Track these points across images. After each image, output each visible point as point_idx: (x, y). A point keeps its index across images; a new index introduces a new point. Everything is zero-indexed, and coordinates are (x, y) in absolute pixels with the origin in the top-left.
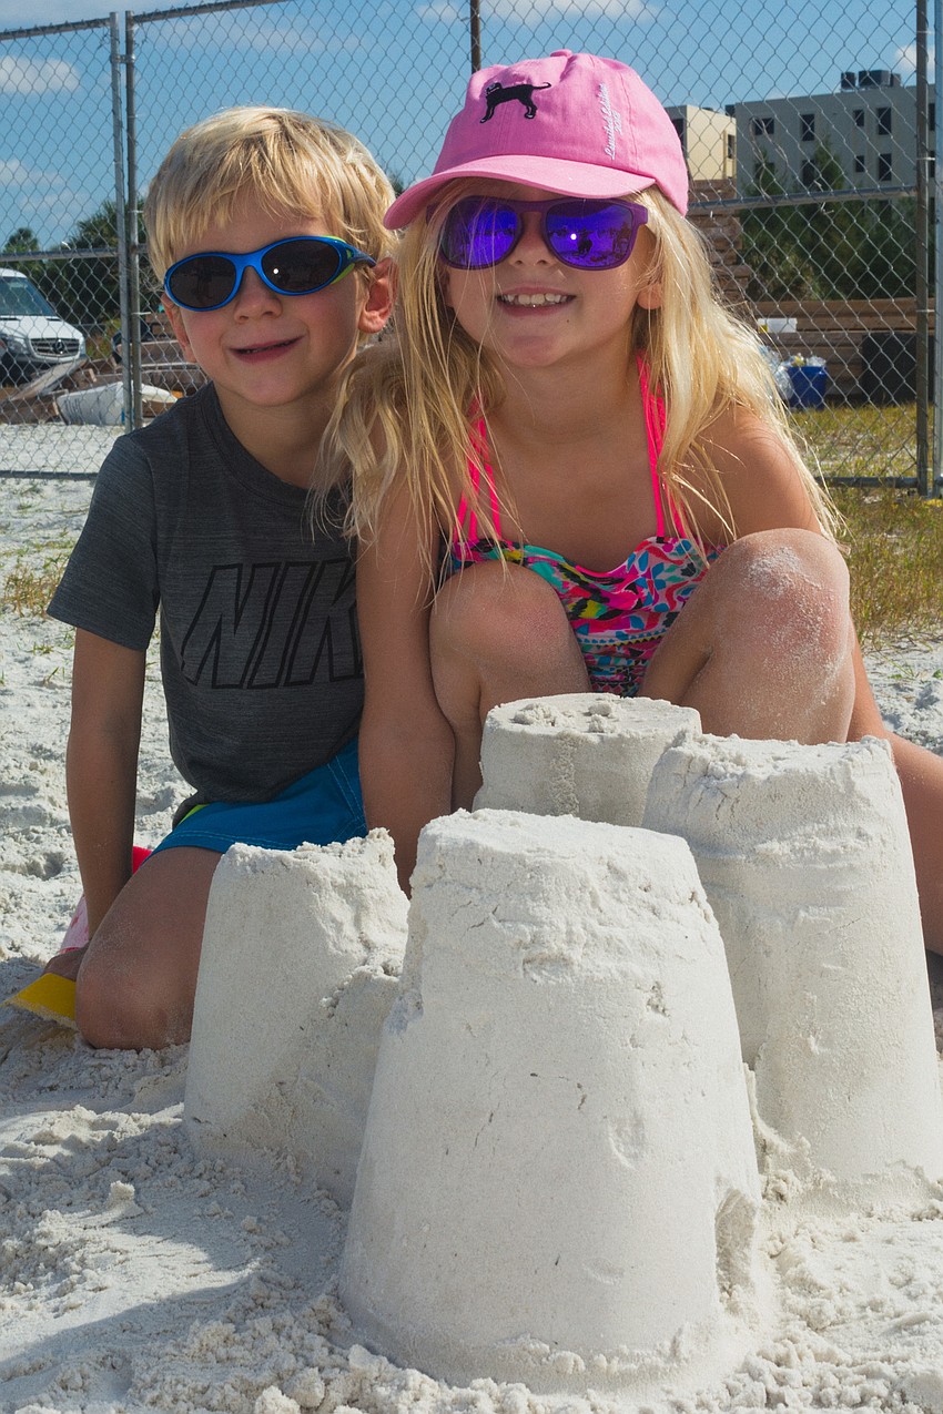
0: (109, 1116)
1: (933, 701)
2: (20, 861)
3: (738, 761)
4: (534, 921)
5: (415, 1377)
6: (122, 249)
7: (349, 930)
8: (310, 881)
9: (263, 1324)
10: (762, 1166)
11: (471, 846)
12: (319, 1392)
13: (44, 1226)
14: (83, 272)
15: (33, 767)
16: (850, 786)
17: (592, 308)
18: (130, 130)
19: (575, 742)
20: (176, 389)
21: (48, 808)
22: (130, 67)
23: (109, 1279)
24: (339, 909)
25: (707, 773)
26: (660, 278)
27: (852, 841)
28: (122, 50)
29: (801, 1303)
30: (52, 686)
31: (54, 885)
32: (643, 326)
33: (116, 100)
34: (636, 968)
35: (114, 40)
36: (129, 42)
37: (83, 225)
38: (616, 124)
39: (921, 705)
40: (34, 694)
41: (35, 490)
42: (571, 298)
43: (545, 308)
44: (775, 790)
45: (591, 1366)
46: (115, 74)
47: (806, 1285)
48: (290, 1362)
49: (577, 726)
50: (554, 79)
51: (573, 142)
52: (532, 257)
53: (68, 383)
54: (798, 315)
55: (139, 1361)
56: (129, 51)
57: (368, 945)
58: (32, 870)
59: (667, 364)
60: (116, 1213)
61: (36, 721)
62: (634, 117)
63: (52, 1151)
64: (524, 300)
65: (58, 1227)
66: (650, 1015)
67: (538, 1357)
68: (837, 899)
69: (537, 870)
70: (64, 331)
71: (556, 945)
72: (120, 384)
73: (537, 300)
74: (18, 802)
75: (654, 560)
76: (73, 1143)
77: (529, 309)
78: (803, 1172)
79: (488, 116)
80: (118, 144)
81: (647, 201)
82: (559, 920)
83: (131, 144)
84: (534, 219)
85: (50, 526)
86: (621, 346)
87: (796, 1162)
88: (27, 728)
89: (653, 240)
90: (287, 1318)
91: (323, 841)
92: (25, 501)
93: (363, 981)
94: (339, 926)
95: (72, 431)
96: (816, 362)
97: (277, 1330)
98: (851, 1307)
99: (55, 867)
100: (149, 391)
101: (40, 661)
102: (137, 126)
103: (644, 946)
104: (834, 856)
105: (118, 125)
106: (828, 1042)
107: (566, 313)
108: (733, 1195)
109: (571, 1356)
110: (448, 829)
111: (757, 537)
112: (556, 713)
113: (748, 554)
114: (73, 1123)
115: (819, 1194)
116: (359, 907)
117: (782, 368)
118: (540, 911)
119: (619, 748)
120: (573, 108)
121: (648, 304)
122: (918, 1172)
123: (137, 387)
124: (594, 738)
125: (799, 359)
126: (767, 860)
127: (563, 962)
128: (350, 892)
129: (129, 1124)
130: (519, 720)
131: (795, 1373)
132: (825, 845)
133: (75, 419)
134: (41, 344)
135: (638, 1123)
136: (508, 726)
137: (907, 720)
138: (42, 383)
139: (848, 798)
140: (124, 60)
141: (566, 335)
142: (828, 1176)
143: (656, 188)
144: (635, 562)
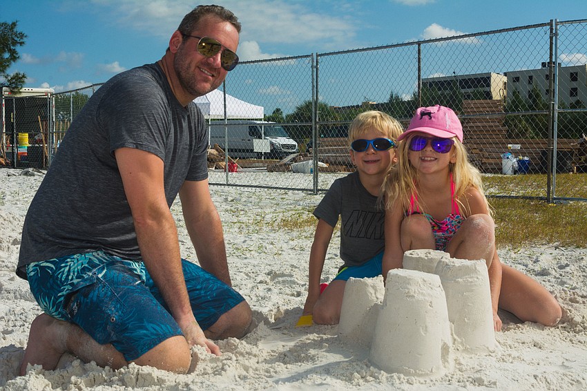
0: (321, 335)
1: (538, 261)
2: (290, 293)
3: (453, 262)
4: (408, 289)
5: (382, 372)
6: (313, 123)
7: (373, 295)
8: (366, 284)
9: (354, 364)
10: (454, 343)
11: (397, 274)
12: (364, 374)
13: (310, 352)
14: (302, 129)
15: (292, 270)
16: (476, 268)
17: (441, 162)
18: (317, 88)
19: (422, 259)
20: (327, 163)
21: (296, 280)
22: (317, 69)
23: (323, 360)
24: (372, 291)
25: (447, 265)
26: (456, 156)
27: (476, 279)
28: (315, 64)
29: (458, 367)
30: (295, 249)
31: (299, 298)
32: (451, 167)
33: (313, 79)
34: (427, 298)
35: (313, 61)
36: (317, 62)
37: (297, 108)
38: (449, 122)
39: (535, 262)
40: (290, 251)
41: (286, 193)
42: (436, 159)
43: (431, 161)
44: (460, 268)
45: (415, 372)
46: (313, 71)
47: (460, 364)
48: (359, 369)
49: (423, 256)
50: (436, 111)
51: (439, 125)
52: (429, 149)
53: (294, 160)
54: (522, 143)
55: (331, 369)
56: (317, 65)
57: (377, 298)
58: (293, 295)
59: (455, 177)
60: (324, 350)
61: (291, 258)
62: (453, 121)
63: (310, 341)
64: (426, 159)
65: (312, 352)
66: (429, 307)
67: (406, 369)
68: (472, 291)
69: (409, 279)
70: (292, 142)
71: (412, 293)
72: (311, 162)
73: (429, 159)
74: (289, 279)
75: (451, 219)
76: (314, 340)
77: (427, 161)
78: (463, 345)
79: (421, 118)
80: (313, 92)
81: (454, 139)
82: (413, 289)
83: (317, 92)
84: (430, 141)
85: (291, 204)
86: (446, 171)
87: (462, 343)
88: (289, 260)
89: (455, 147)
90: (359, 363)
91: (369, 277)
92: (283, 196)
93: (376, 305)
94: (371, 294)
95: (297, 175)
96: (526, 158)
97: (357, 365)
98: (468, 368)
99: (299, 294)
100: (320, 164)
101: (291, 242)
102: (319, 87)
103: (429, 294)
104: (472, 282)
105: (313, 86)
106: (469, 320)
107: (435, 162)
108: (445, 343)
109: (412, 370)
110: (393, 272)
111: (475, 215)
112: (419, 253)
113: (472, 219)
114: (314, 336)
115: (466, 350)
116: (376, 290)
117: (515, 160)
118: (409, 287)
119: (431, 260)
120: (440, 118)
121: (452, 162)
122: (488, 348)
123: (317, 163)
124: (426, 258)
125: (521, 157)
126: (458, 282)
127: (413, 296)
128: (374, 287)
129: (325, 337)
130: (411, 254)
131: (455, 376)
132: (470, 280)
133: (296, 171)
134: (284, 146)
135: (426, 327)
136: (408, 255)
137: (530, 266)
138: (287, 159)
139: (475, 270)
140: (315, 68)
141: (434, 167)
142: (468, 346)
143: (456, 136)
144: (447, 220)
